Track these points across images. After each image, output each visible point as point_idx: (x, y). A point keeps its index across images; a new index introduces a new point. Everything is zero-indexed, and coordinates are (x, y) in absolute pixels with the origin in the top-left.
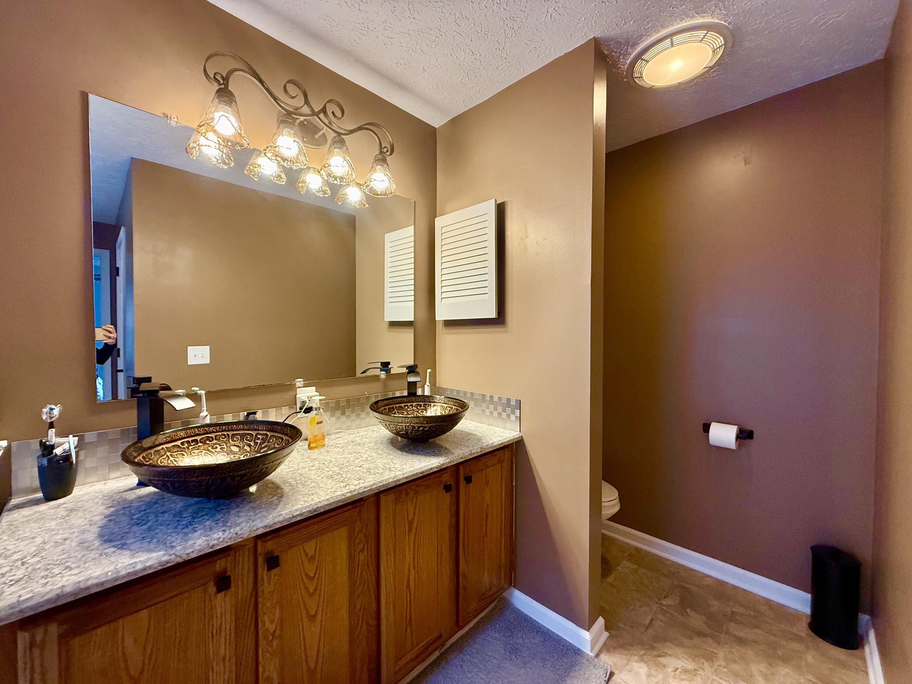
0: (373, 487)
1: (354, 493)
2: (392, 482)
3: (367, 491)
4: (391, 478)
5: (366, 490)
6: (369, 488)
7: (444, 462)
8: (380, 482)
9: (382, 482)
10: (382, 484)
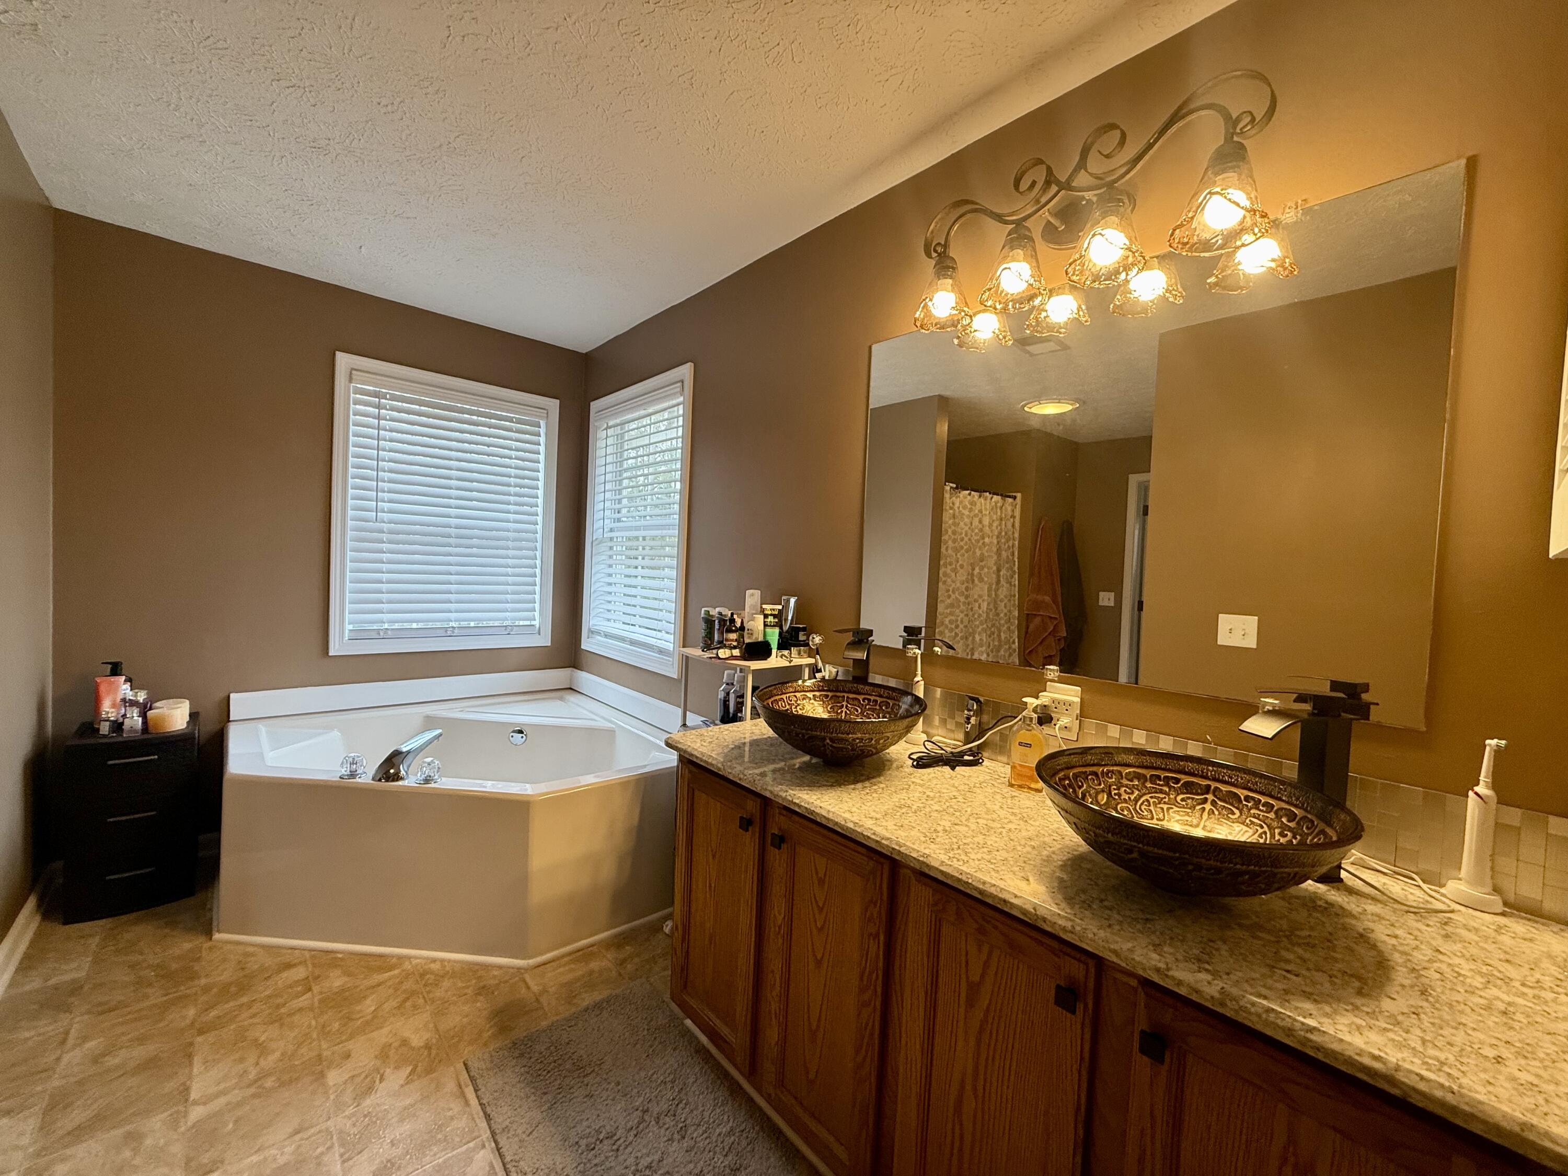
0: (883, 841)
1: (857, 829)
2: (915, 858)
3: (873, 840)
4: (918, 851)
5: (873, 837)
6: (878, 839)
7: (1049, 917)
8: (898, 844)
9: (901, 847)
10: (897, 848)
